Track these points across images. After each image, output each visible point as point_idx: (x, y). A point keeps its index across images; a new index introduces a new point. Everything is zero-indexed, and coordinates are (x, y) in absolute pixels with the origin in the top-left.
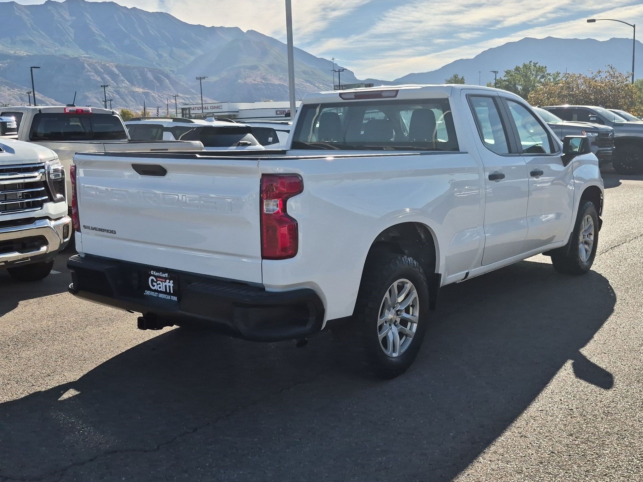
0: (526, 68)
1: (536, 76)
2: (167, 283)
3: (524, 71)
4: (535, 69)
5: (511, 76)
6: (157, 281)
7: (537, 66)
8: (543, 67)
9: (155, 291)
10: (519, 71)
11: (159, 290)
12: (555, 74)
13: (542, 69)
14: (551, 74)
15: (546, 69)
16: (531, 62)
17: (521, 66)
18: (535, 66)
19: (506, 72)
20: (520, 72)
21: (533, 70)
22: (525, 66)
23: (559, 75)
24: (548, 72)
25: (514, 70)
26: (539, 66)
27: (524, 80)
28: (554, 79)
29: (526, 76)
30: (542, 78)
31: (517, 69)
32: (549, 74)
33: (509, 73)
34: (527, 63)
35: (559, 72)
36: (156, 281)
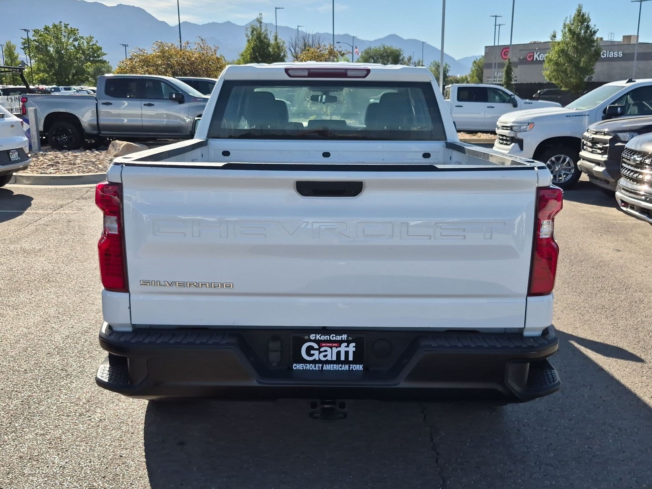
0: (57, 29)
1: (69, 39)
2: (343, 348)
3: (54, 31)
4: (67, 31)
5: (40, 35)
6: (320, 347)
7: (69, 27)
8: (75, 29)
9: (314, 362)
10: (49, 31)
11: (323, 359)
12: (88, 38)
13: (74, 31)
14: (84, 38)
15: (78, 32)
16: (60, 22)
17: (51, 27)
18: (66, 26)
19: (34, 31)
20: (51, 32)
21: (64, 32)
22: (55, 26)
23: (93, 39)
24: (80, 35)
25: (43, 30)
26: (71, 28)
27: (56, 42)
28: (88, 43)
29: (57, 38)
30: (75, 41)
31: (46, 29)
32: (82, 38)
33: (38, 33)
34: (57, 23)
35: (92, 37)
36: (318, 347)
